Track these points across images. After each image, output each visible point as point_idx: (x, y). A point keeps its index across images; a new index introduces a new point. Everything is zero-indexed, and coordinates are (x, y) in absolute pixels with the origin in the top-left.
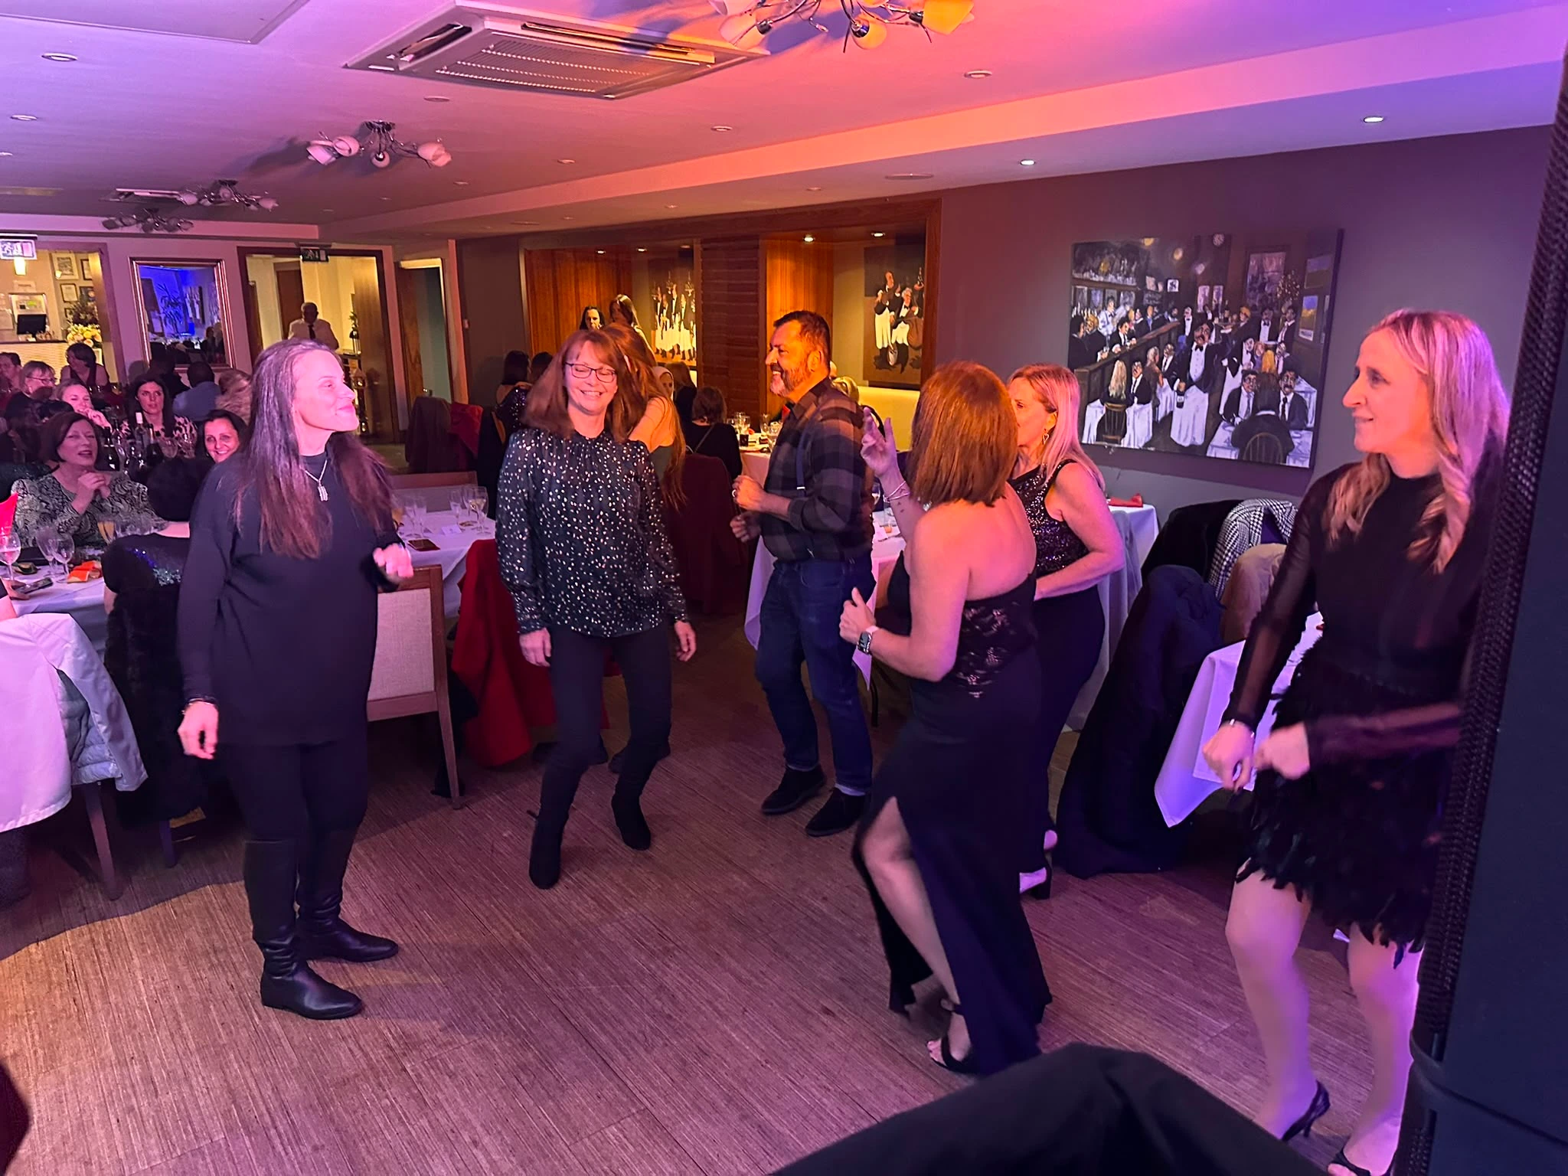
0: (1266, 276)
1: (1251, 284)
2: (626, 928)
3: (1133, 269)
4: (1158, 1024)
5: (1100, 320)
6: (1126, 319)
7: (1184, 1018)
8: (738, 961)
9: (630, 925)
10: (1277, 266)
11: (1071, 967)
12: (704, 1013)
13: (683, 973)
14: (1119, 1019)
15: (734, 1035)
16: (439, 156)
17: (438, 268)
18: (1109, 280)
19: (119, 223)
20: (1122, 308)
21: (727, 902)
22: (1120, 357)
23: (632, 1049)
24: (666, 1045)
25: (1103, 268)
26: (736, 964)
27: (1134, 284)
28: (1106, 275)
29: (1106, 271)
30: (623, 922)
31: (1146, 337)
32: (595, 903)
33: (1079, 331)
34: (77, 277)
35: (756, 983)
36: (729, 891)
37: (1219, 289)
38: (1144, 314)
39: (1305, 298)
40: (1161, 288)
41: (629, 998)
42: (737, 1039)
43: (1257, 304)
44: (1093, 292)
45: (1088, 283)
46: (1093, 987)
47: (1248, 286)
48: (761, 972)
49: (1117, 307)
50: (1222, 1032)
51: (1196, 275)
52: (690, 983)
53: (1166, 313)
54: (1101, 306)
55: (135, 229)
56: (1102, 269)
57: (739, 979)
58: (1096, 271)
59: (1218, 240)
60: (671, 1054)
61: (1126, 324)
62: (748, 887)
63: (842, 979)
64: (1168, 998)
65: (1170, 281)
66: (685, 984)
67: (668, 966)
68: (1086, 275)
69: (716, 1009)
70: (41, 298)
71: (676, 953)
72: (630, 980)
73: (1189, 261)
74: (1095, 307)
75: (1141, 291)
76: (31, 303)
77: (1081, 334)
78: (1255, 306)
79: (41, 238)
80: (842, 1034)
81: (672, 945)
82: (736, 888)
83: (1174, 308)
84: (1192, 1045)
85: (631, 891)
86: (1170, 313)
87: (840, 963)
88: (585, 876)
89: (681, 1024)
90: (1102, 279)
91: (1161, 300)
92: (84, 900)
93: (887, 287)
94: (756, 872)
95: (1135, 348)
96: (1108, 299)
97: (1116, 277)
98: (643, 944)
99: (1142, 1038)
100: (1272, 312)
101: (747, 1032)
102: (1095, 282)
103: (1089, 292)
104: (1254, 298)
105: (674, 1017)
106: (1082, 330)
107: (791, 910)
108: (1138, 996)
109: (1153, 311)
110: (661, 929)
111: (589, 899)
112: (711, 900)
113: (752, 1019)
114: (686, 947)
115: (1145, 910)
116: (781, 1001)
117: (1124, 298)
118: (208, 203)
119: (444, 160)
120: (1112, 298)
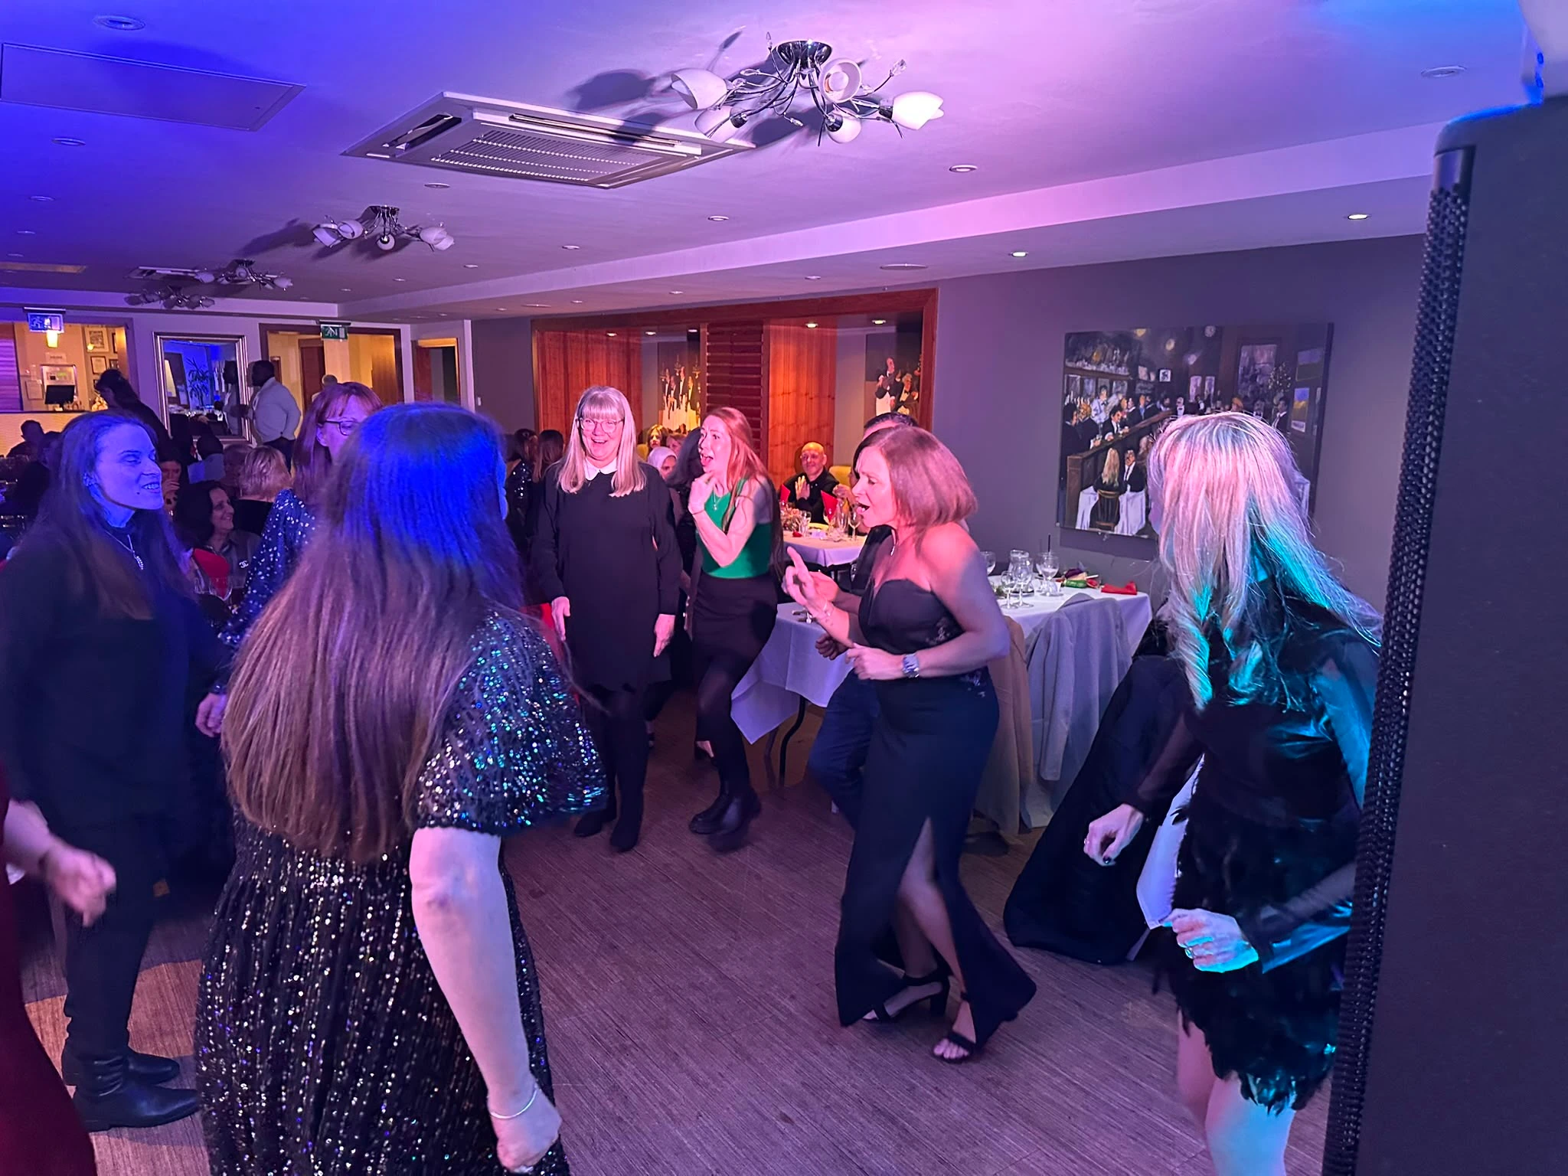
0: (1257, 367)
1: (1243, 375)
2: (584, 1023)
3: (1126, 358)
4: (1133, 1142)
5: (1093, 408)
6: (1118, 408)
7: (1161, 1137)
8: (697, 1063)
9: (588, 1019)
10: (1269, 358)
11: (1045, 1076)
12: (656, 1116)
13: (638, 1073)
14: (1093, 1135)
15: (686, 1142)
16: (442, 239)
17: (454, 347)
18: (1101, 369)
19: (142, 299)
20: (1114, 396)
21: (691, 998)
22: (1112, 445)
23: (579, 1153)
24: (614, 1150)
25: (1096, 357)
26: (695, 1065)
27: (1127, 374)
28: (1099, 364)
29: (1098, 360)
30: (581, 1016)
31: (1138, 425)
32: (554, 995)
33: (1072, 418)
34: (108, 350)
35: (713, 1086)
36: (693, 986)
37: (1211, 380)
38: (1136, 403)
39: (1296, 390)
40: (1153, 377)
41: (580, 1098)
42: (689, 1146)
43: (1249, 395)
44: (1086, 381)
45: (1080, 372)
46: (1068, 1100)
47: (1240, 378)
48: (720, 1074)
49: (1109, 395)
50: (1201, 1153)
51: (1187, 365)
52: (645, 1083)
53: (1158, 403)
54: (1094, 394)
55: (159, 305)
56: (1094, 358)
57: (696, 1081)
58: (1089, 360)
59: (1210, 331)
60: (618, 1160)
61: (1119, 413)
62: (714, 982)
63: (803, 1084)
64: (1146, 1114)
65: (1162, 371)
66: (641, 1085)
67: (623, 1065)
68: (1079, 364)
69: (670, 1113)
70: (72, 370)
71: (633, 1051)
72: (582, 1079)
73: (1181, 351)
74: (1088, 396)
75: (1133, 381)
76: (61, 374)
77: (1074, 422)
78: (1246, 397)
79: (71, 312)
80: (800, 1144)
81: (630, 1043)
82: (702, 983)
83: (1166, 397)
84: (1168, 1165)
85: (591, 983)
86: (1162, 402)
87: (803, 1066)
88: (546, 965)
89: (631, 1128)
90: (1094, 368)
91: (1153, 389)
92: (37, 977)
93: (888, 372)
94: (724, 966)
95: (1127, 436)
96: (1101, 388)
97: (1108, 367)
98: (599, 1040)
99: (1115, 1156)
100: (1263, 403)
101: (699, 1138)
102: (1088, 371)
103: (1082, 381)
104: (1246, 388)
105: (625, 1120)
106: (1075, 418)
107: (756, 1008)
108: (1114, 1111)
109: (1146, 401)
110: (619, 1024)
111: (548, 990)
112: (673, 994)
113: (706, 1124)
114: (644, 1044)
115: (1127, 1018)
116: (738, 1106)
117: (1117, 387)
118: (225, 282)
119: (446, 243)
120: (1105, 387)
